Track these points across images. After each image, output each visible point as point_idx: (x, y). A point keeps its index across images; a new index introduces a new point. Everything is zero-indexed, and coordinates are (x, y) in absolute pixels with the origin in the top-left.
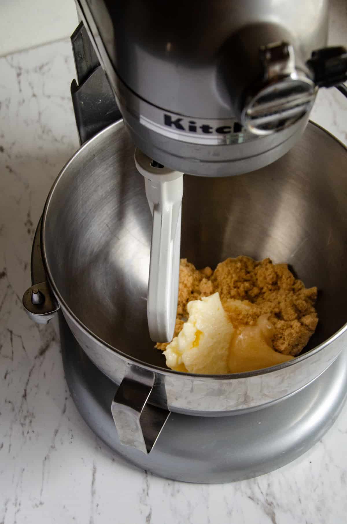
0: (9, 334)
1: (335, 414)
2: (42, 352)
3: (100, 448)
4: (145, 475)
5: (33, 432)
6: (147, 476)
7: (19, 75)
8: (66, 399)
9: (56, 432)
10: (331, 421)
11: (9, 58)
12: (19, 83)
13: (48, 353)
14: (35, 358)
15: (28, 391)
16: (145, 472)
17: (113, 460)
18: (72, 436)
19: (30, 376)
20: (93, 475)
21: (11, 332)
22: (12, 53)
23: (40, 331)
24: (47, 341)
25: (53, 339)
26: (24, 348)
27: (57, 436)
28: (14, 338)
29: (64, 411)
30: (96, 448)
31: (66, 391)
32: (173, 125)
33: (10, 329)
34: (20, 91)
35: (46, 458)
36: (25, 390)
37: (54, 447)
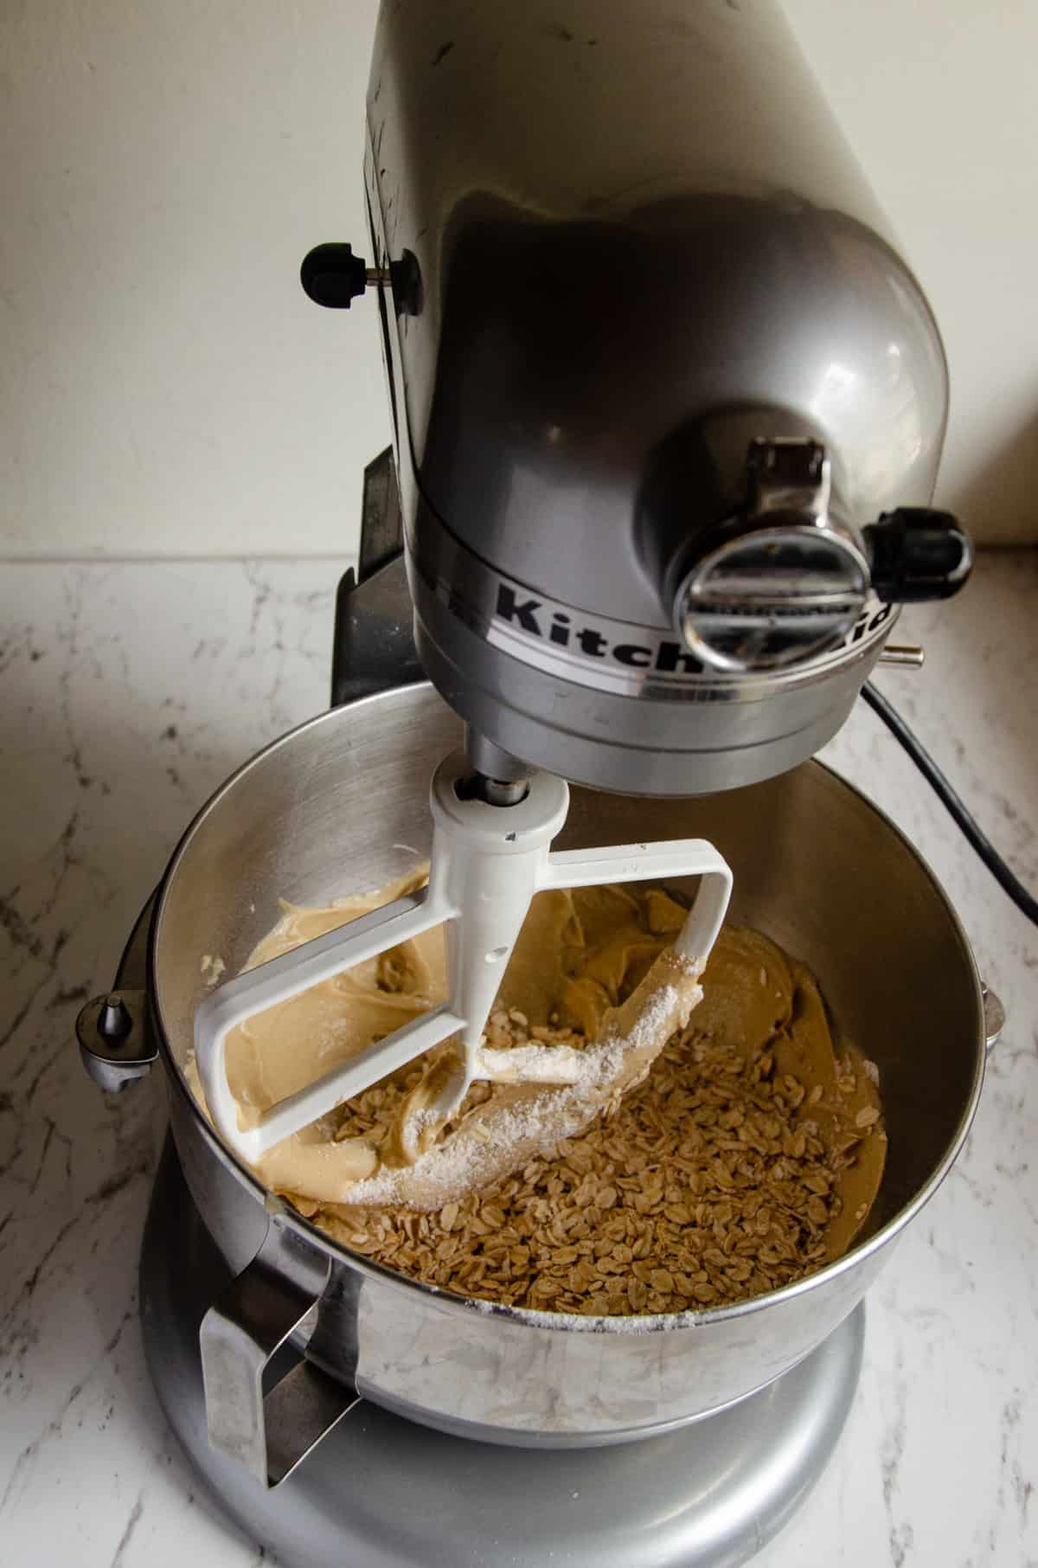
0: (47, 1129)
1: (769, 1526)
2: (108, 1191)
3: (170, 1460)
4: (256, 1560)
5: (21, 1376)
6: (260, 1564)
7: (260, 600)
8: (127, 1316)
9: (77, 1391)
10: (753, 1540)
11: (252, 564)
12: (256, 615)
13: (121, 1199)
14: (87, 1201)
15: (42, 1275)
16: (259, 1551)
17: (191, 1499)
18: (111, 1411)
19: (59, 1239)
20: (131, 1524)
21: (52, 1126)
22: (259, 558)
23: (119, 1141)
24: (128, 1169)
25: (144, 1169)
26: (69, 1172)
27: (74, 1402)
28: (54, 1141)
29: (113, 1345)
30: (158, 1458)
31: (133, 1298)
32: (515, 617)
33: (53, 1119)
34: (253, 629)
35: (28, 1451)
36: (38, 1270)
37: (59, 1428)
